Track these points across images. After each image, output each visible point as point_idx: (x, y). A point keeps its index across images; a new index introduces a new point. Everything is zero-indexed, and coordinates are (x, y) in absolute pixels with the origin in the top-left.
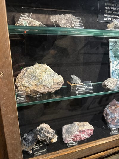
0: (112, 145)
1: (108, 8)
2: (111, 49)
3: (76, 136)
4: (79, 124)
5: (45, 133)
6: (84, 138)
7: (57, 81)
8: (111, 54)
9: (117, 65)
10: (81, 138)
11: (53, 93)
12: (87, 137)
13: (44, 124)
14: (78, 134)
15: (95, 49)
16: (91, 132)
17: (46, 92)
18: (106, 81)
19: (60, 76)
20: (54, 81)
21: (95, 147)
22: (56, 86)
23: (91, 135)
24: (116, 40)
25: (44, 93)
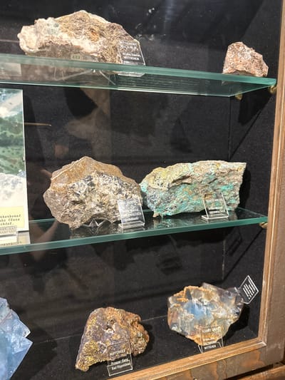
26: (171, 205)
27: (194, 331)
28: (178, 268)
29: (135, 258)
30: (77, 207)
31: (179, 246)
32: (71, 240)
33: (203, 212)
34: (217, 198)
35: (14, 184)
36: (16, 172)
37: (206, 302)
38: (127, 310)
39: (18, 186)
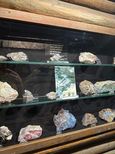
0: (54, 142)
1: (52, 47)
2: (56, 72)
3: (27, 135)
4: (31, 127)
5: (2, 132)
6: (34, 138)
7: (12, 94)
8: (56, 76)
9: (60, 83)
10: (32, 137)
11: (9, 103)
12: (37, 137)
13: (4, 126)
14: (29, 133)
15: (45, 72)
16: (40, 132)
17: (3, 102)
18: (48, 94)
19: (15, 90)
20: (10, 94)
21: (40, 143)
22: (12, 97)
23: (40, 135)
24: (60, 67)
25: (2, 102)
26: (102, 90)
27: (107, 119)
28: (100, 105)
29: (91, 103)
30: (87, 90)
31: (100, 100)
32: (85, 97)
33: (109, 92)
34: (111, 89)
35: (74, 85)
36: (74, 83)
37: (109, 112)
38: (92, 114)
39: (74, 86)
